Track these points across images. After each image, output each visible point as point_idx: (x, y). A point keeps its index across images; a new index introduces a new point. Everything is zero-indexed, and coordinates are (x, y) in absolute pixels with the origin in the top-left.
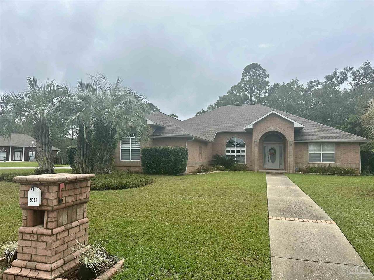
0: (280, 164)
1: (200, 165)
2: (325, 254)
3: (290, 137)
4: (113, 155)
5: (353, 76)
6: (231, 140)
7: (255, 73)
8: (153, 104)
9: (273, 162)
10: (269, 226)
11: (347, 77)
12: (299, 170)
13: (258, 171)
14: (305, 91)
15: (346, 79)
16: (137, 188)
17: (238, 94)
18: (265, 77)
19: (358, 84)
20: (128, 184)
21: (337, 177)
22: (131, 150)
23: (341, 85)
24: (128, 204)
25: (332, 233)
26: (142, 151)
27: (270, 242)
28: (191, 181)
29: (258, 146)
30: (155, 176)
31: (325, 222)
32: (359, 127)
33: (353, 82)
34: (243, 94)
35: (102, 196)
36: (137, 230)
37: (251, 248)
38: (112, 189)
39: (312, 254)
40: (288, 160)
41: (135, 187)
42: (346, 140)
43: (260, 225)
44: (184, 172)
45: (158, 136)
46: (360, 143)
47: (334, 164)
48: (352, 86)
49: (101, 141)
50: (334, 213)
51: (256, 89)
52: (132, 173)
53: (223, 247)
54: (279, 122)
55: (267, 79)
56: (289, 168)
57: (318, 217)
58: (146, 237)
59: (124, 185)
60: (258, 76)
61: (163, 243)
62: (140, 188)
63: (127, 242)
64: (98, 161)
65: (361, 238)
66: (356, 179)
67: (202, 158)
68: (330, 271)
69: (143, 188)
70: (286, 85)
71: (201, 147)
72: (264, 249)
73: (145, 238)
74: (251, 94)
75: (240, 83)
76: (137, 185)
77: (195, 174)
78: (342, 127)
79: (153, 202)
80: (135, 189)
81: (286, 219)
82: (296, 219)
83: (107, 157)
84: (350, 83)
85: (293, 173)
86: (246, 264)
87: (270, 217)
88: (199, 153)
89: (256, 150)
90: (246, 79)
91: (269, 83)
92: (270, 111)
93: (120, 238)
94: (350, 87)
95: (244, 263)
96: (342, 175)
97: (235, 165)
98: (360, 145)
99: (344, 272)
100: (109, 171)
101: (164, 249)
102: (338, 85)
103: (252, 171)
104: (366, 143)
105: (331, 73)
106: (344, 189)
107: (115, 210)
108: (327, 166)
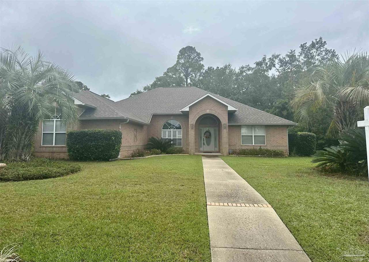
0: (215, 147)
1: (135, 149)
2: (264, 240)
3: (224, 120)
4: (32, 140)
5: (280, 63)
6: (167, 123)
7: (190, 56)
8: (82, 83)
9: (208, 144)
10: (208, 213)
11: (275, 63)
12: (233, 153)
13: (194, 155)
14: (238, 75)
15: (274, 66)
16: (62, 178)
17: (174, 76)
18: (200, 61)
19: (284, 70)
20: (50, 173)
21: (268, 159)
22: (54, 134)
23: (269, 71)
24: (50, 197)
25: (269, 217)
26: (68, 135)
27: (209, 232)
28: (125, 167)
29: (194, 129)
30: (83, 163)
31: (262, 206)
32: (286, 111)
33: (280, 68)
34: (179, 77)
35: (17, 188)
36: (60, 228)
37: (189, 239)
38: (30, 179)
39: (251, 241)
40: (222, 143)
41: (59, 176)
42: (275, 123)
43: (198, 213)
44: (117, 157)
45: (87, 117)
46: (287, 126)
47: (265, 146)
48: (279, 72)
49: (18, 124)
50: (269, 196)
51: (191, 71)
52: (56, 160)
53: (160, 241)
54: (214, 105)
55: (202, 63)
56: (223, 151)
57: (254, 201)
58: (70, 235)
59: (46, 174)
60: (193, 59)
61: (91, 242)
62: (65, 177)
63: (47, 243)
64: (15, 146)
65: (295, 220)
66: (285, 160)
67: (137, 142)
68: (270, 258)
69: (68, 177)
70: (219, 69)
71: (136, 130)
72: (203, 240)
73: (70, 237)
74: (187, 76)
75: (176, 65)
76: (61, 174)
77: (129, 159)
78: (271, 110)
79: (80, 194)
80: (59, 178)
81: (224, 204)
82: (234, 204)
83: (25, 142)
84: (278, 70)
85: (227, 156)
86: (185, 258)
87: (208, 203)
88: (133, 136)
89: (192, 133)
90: (181, 62)
91: (204, 66)
92: (205, 94)
93: (38, 239)
94: (278, 73)
95: (183, 257)
96: (273, 157)
97: (171, 148)
98: (287, 128)
99: (283, 258)
100: (28, 158)
101: (92, 248)
102: (267, 71)
103: (188, 154)
104: (293, 126)
105: (261, 59)
106: (276, 171)
107: (33, 204)
108: (258, 148)
